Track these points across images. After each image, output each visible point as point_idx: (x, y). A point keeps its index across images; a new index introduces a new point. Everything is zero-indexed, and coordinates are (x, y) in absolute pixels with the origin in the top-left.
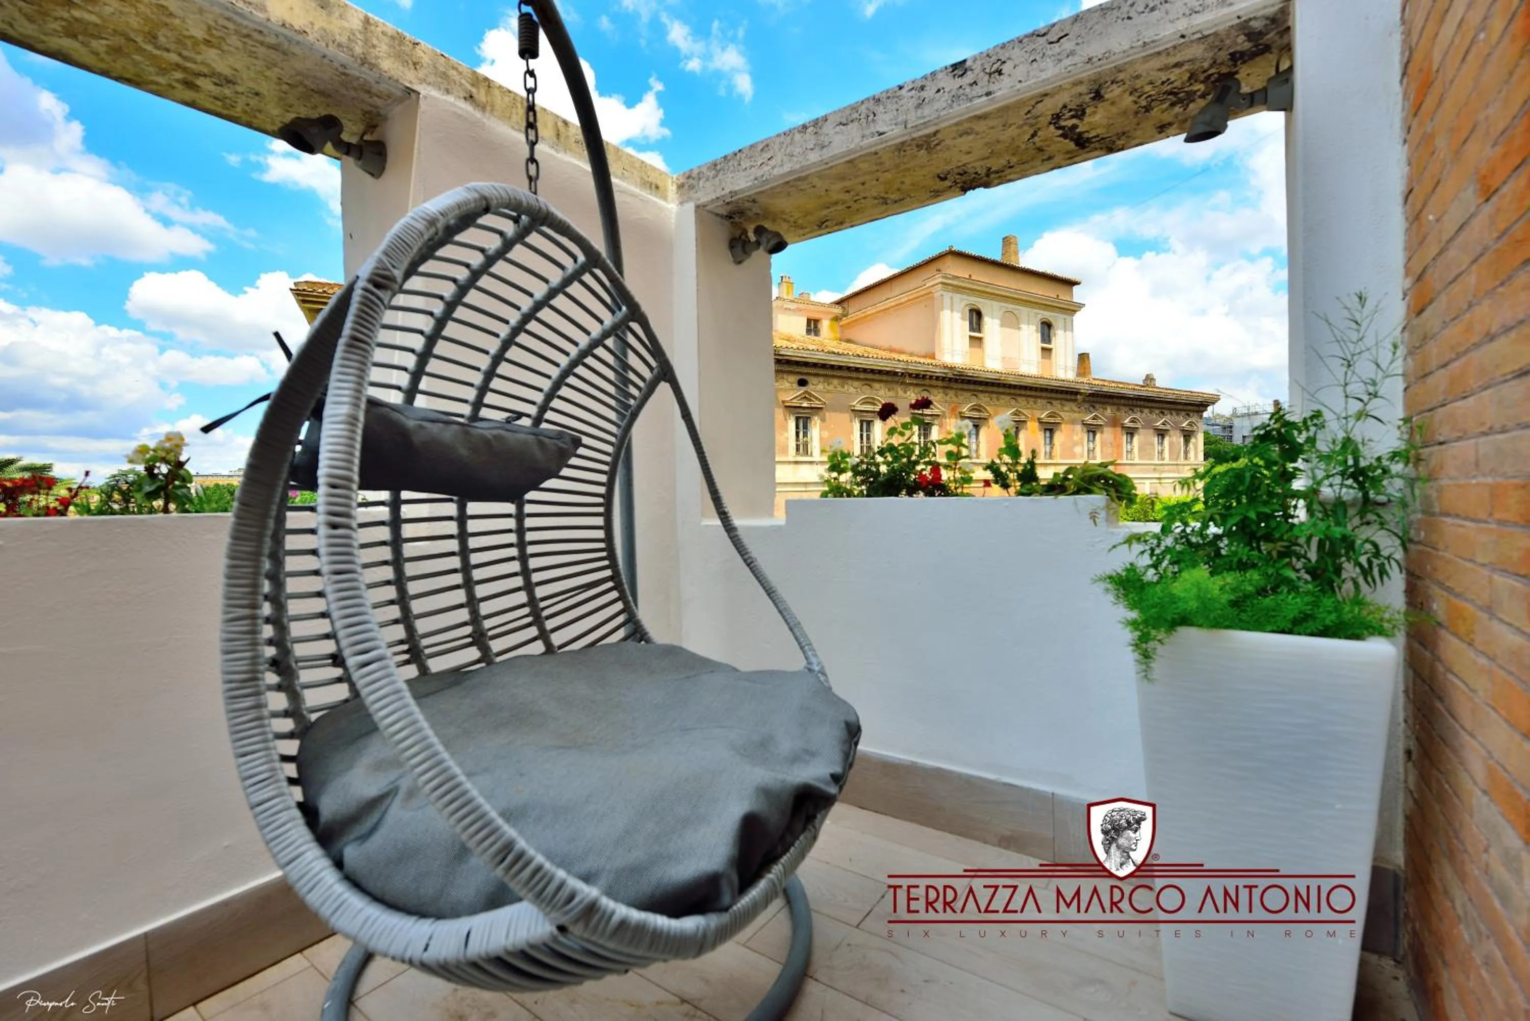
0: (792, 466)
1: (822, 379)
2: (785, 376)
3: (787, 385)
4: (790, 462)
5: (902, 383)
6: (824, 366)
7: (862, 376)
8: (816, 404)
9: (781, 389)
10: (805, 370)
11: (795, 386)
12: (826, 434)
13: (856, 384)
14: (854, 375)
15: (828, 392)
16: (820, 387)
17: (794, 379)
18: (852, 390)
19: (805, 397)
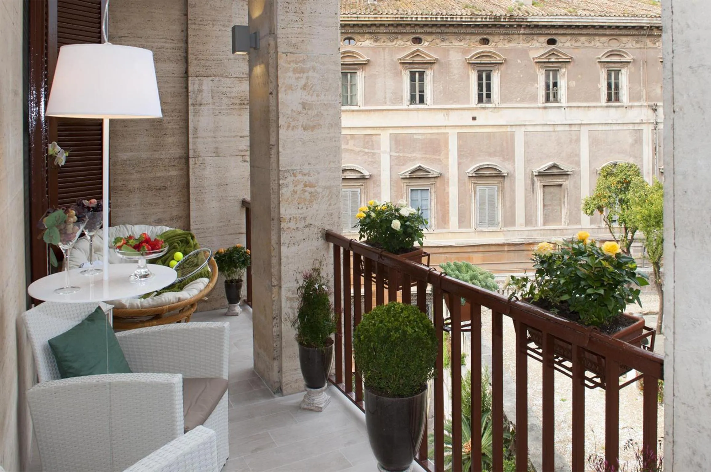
0: (541, 110)
1: (569, 38)
2: (535, 37)
3: (538, 45)
4: (539, 108)
5: (649, 36)
6: (569, 27)
7: (608, 32)
8: (563, 58)
9: (532, 49)
10: (553, 31)
11: (545, 44)
12: (573, 84)
13: (604, 39)
14: (601, 32)
15: (577, 48)
16: (568, 44)
17: (544, 39)
18: (598, 44)
19: (553, 54)
